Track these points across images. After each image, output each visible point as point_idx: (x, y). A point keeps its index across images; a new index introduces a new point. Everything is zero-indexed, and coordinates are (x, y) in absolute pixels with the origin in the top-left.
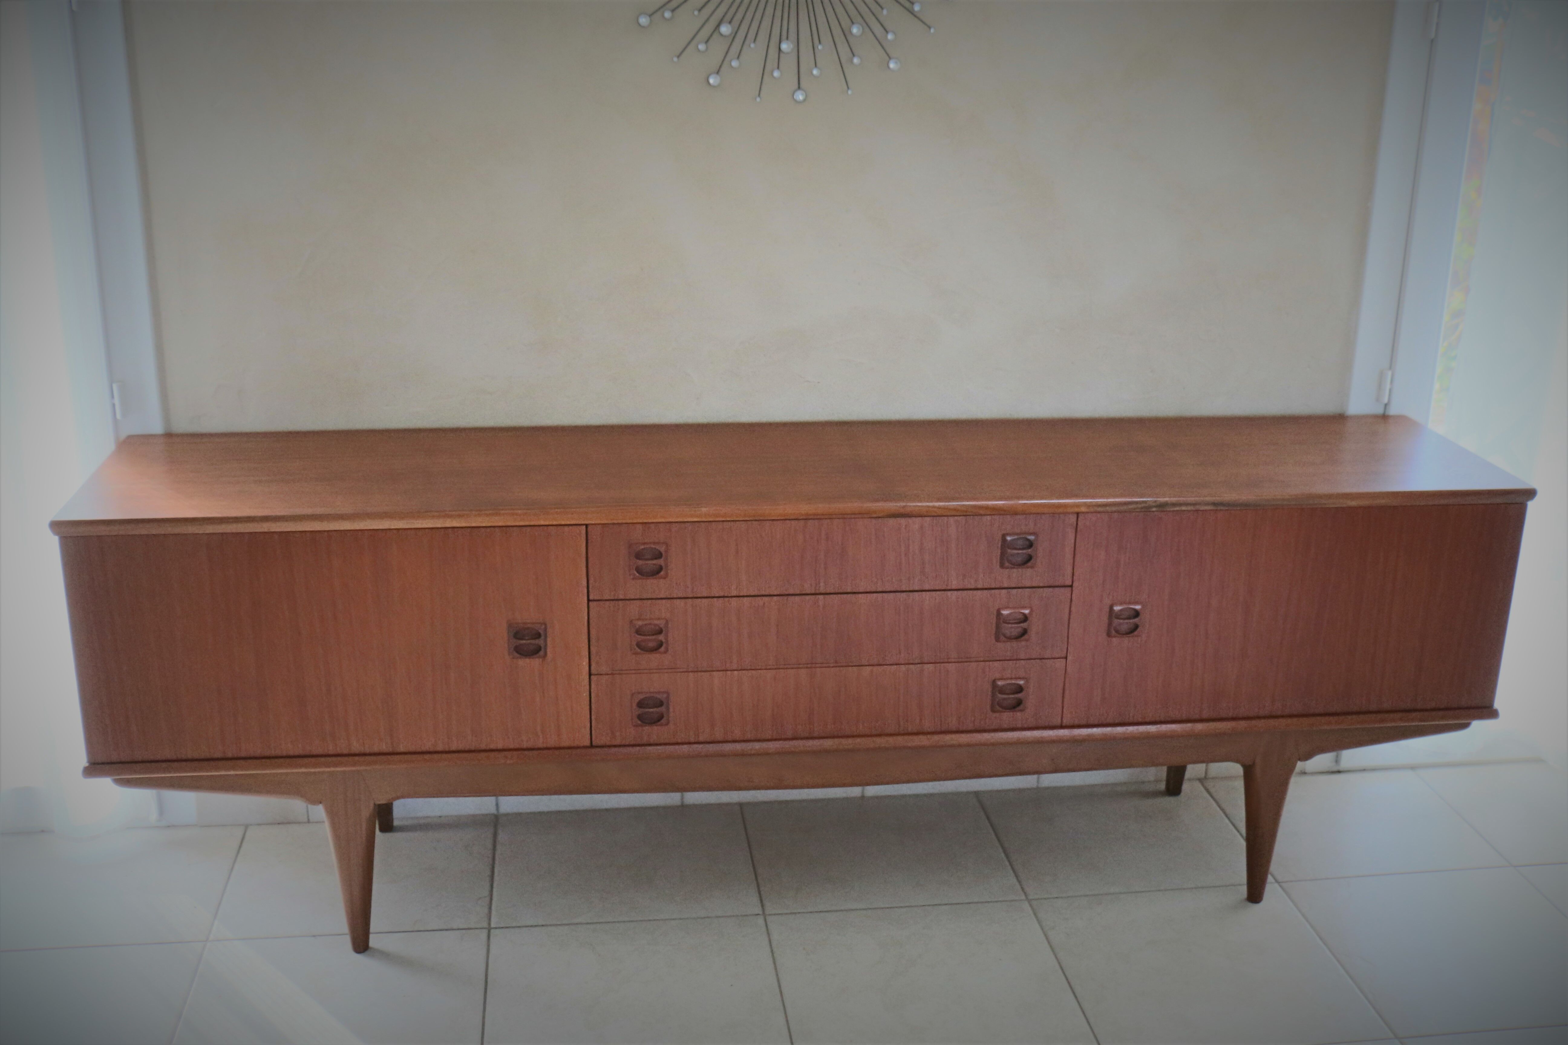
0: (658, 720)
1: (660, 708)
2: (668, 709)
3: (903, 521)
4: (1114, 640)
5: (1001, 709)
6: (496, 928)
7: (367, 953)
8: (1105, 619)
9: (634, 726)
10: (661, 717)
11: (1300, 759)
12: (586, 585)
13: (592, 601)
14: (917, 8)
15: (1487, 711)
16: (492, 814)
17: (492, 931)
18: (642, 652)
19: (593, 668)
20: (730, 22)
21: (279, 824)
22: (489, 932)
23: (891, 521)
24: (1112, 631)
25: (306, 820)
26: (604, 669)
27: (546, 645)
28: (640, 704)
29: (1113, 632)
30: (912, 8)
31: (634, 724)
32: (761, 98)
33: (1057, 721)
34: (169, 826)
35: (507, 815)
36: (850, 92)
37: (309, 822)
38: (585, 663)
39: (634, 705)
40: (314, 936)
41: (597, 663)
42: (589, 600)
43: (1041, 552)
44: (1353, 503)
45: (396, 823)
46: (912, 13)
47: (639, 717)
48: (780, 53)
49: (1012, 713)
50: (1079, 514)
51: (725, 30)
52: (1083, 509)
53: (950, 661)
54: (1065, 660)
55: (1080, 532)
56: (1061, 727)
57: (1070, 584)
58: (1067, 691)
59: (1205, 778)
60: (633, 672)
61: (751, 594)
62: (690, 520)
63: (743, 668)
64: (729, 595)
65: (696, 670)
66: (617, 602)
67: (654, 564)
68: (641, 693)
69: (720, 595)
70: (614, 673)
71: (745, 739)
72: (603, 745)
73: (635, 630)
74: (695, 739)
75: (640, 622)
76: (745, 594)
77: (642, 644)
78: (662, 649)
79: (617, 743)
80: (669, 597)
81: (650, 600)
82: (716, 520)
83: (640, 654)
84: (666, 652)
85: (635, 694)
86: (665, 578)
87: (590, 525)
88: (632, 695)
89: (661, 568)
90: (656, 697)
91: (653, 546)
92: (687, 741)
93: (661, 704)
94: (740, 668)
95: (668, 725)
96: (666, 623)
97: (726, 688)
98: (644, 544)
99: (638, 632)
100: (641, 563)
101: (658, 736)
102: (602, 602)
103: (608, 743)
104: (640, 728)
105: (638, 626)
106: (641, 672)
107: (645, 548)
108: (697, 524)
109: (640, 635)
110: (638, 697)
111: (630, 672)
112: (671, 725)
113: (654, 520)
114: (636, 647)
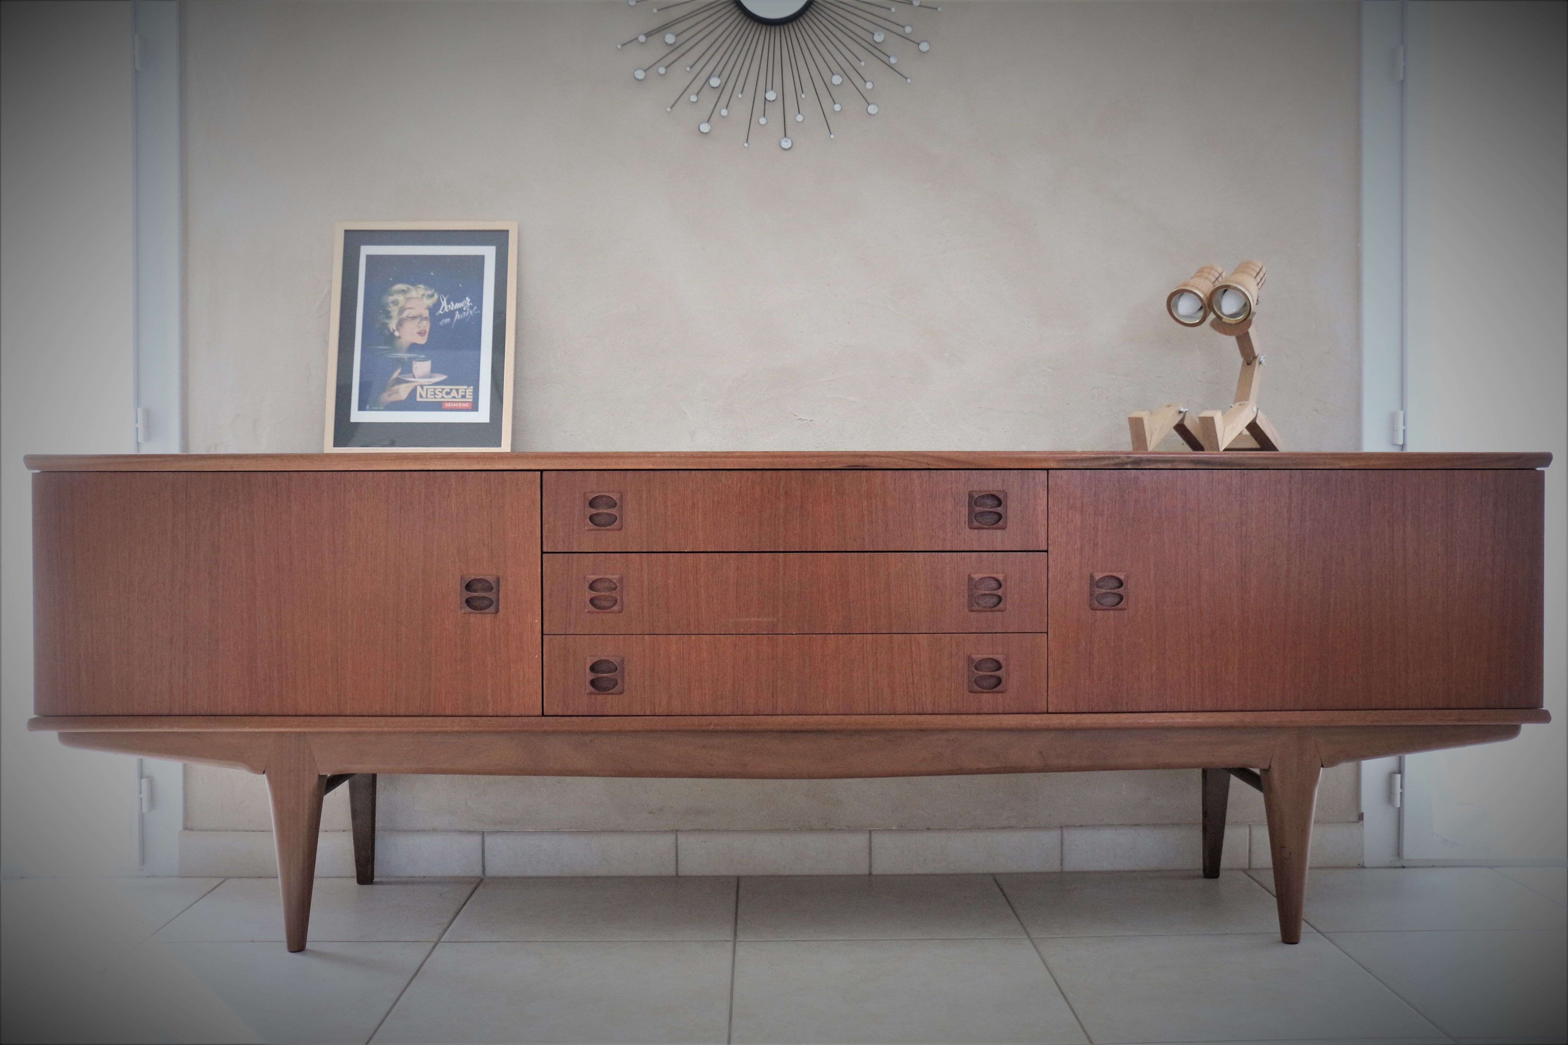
0: (612, 687)
1: (614, 674)
2: (622, 674)
3: (864, 474)
4: (1099, 613)
5: (979, 689)
6: (445, 942)
7: (303, 953)
8: (1087, 588)
9: (587, 694)
10: (615, 684)
11: (1322, 766)
12: (540, 536)
14: (893, 60)
15: (1536, 711)
16: (478, 877)
17: (440, 943)
18: (597, 610)
19: (545, 626)
20: (719, 76)
22: (436, 944)
24: (1095, 603)
27: (498, 599)
28: (594, 668)
30: (889, 61)
31: (587, 691)
32: (749, 144)
33: (1041, 706)
34: (149, 876)
35: (493, 878)
36: (832, 137)
38: (538, 620)
39: (588, 670)
41: (551, 621)
42: (542, 553)
43: (1011, 510)
46: (889, 65)
47: (592, 683)
48: (766, 101)
49: (992, 695)
50: (1050, 471)
51: (715, 82)
52: (1053, 465)
53: (920, 632)
54: (1046, 634)
55: (1051, 492)
56: (1048, 713)
57: (1045, 548)
58: (1051, 671)
59: (1250, 868)
60: (587, 633)
61: (708, 550)
62: (644, 467)
63: (701, 633)
64: (686, 551)
65: (651, 633)
66: (571, 554)
67: (608, 514)
68: (595, 656)
69: (676, 550)
70: (567, 633)
71: (704, 714)
72: (554, 714)
73: (589, 586)
74: (651, 711)
75: (594, 577)
76: (702, 550)
77: (596, 602)
78: (616, 607)
79: (570, 712)
80: (624, 550)
81: (604, 554)
82: (671, 468)
83: (595, 612)
84: (620, 611)
85: (588, 658)
86: (620, 530)
87: (545, 471)
88: (586, 658)
89: (615, 519)
90: (610, 662)
91: (607, 495)
92: (642, 713)
93: (615, 669)
94: (698, 633)
95: (623, 695)
96: (621, 579)
97: (683, 655)
98: (598, 492)
99: (591, 588)
100: (595, 513)
101: (612, 706)
102: (555, 554)
103: (560, 713)
104: (593, 696)
105: (591, 581)
106: (595, 633)
107: (599, 497)
108: (652, 472)
109: (594, 591)
110: (592, 661)
111: (584, 633)
112: (626, 694)
113: (608, 467)
114: (590, 605)
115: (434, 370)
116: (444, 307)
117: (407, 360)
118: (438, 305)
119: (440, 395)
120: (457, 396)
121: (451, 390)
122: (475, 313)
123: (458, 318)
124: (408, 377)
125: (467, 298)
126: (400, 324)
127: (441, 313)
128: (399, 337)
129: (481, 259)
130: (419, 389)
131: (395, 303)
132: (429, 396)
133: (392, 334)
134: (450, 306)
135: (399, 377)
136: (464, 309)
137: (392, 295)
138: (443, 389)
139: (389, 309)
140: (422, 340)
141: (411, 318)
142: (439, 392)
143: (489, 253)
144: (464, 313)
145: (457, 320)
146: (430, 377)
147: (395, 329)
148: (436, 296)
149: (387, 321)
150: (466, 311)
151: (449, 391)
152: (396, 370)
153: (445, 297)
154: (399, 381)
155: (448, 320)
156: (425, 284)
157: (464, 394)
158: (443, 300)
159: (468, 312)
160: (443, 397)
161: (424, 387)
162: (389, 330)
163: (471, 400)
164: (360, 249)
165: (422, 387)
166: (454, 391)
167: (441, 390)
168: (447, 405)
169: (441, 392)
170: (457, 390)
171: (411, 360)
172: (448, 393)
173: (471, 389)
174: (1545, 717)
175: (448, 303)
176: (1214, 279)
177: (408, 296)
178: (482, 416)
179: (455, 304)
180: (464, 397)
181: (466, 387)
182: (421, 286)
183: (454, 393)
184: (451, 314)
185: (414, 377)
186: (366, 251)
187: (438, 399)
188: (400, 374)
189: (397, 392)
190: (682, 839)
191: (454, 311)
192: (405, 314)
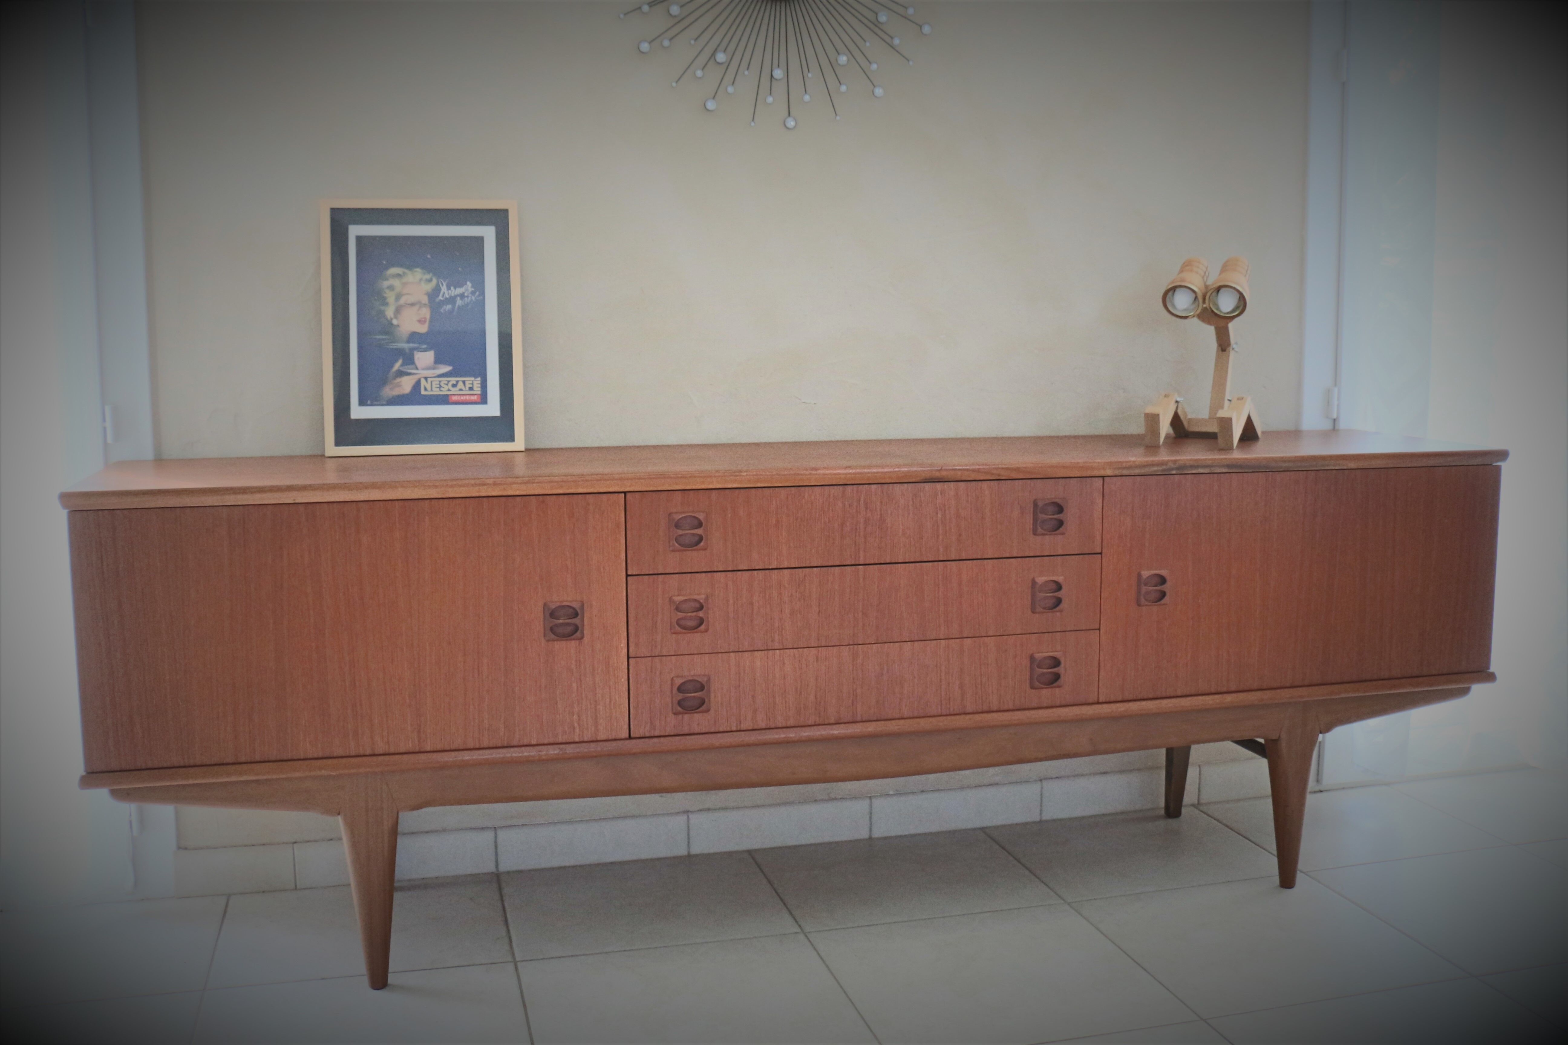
0: (700, 706)
1: (701, 693)
2: (709, 693)
3: (939, 486)
4: (1144, 608)
5: (1040, 685)
6: (522, 961)
7: (388, 988)
8: (1134, 585)
9: (674, 714)
10: (703, 702)
11: (1321, 733)
12: (625, 559)
13: (630, 575)
14: (896, 41)
15: (1484, 674)
16: (492, 873)
17: (518, 963)
18: (684, 631)
19: (631, 650)
20: (725, 51)
22: (515, 964)
23: (927, 486)
24: (1141, 599)
25: (293, 887)
26: (644, 651)
27: (583, 625)
28: (679, 689)
29: (1143, 600)
30: (892, 42)
31: (674, 711)
32: (755, 123)
33: (1093, 697)
36: (838, 118)
38: (624, 644)
39: (675, 690)
41: (637, 645)
42: (627, 575)
43: (1071, 516)
44: (1352, 465)
46: (892, 47)
47: (680, 703)
48: (773, 80)
49: (1050, 690)
50: (1105, 478)
51: (721, 57)
52: (1109, 472)
53: (988, 635)
54: (1098, 631)
55: (1106, 497)
56: (1098, 703)
57: (1100, 551)
58: (1102, 664)
59: (1199, 803)
60: (673, 654)
61: (792, 566)
62: (730, 486)
63: (785, 648)
64: (770, 568)
65: (737, 650)
66: (656, 576)
67: (693, 534)
68: (682, 677)
69: (761, 568)
70: (653, 655)
71: (788, 726)
72: (641, 736)
73: (675, 607)
74: (737, 727)
75: (680, 598)
76: (786, 567)
77: (682, 622)
78: (703, 627)
79: (657, 733)
80: (709, 570)
81: (689, 575)
82: (757, 486)
83: (681, 633)
84: (706, 631)
85: (675, 679)
86: (705, 549)
87: (629, 493)
88: (672, 679)
89: (701, 539)
90: (697, 681)
91: (693, 515)
92: (728, 729)
93: (702, 688)
94: (781, 647)
95: (709, 712)
96: (707, 599)
97: (768, 670)
98: (683, 513)
99: (678, 609)
100: (681, 533)
101: (698, 724)
102: (641, 577)
103: (647, 735)
104: (680, 716)
105: (678, 603)
106: (681, 653)
107: (685, 517)
108: (737, 491)
109: (680, 612)
110: (679, 682)
111: (670, 654)
112: (712, 711)
113: (694, 487)
114: (676, 626)
115: (438, 361)
116: (444, 293)
117: (407, 351)
118: (437, 290)
119: (446, 388)
120: (464, 389)
121: (457, 382)
122: (477, 298)
123: (460, 305)
124: (411, 369)
125: (468, 283)
126: (398, 311)
127: (442, 299)
128: (398, 326)
129: (480, 240)
130: (423, 382)
131: (391, 288)
132: (434, 389)
133: (390, 323)
134: (450, 291)
135: (401, 369)
136: (466, 294)
137: (387, 279)
138: (449, 381)
139: (385, 295)
140: (423, 329)
141: (409, 304)
142: (445, 384)
143: (488, 233)
144: (466, 299)
145: (459, 307)
146: (434, 368)
147: (392, 316)
148: (435, 281)
149: (383, 308)
150: (468, 297)
151: (455, 383)
152: (396, 361)
153: (445, 281)
154: (401, 374)
155: (449, 307)
156: (422, 268)
157: (471, 386)
158: (443, 285)
159: (469, 298)
160: (449, 390)
161: (428, 379)
162: (387, 319)
163: (479, 393)
164: (348, 229)
165: (426, 379)
166: (461, 384)
167: (446, 382)
168: (454, 398)
169: (447, 384)
170: (464, 382)
171: (412, 350)
172: (454, 386)
173: (477, 382)
174: (1491, 677)
175: (449, 288)
176: (1203, 274)
177: (404, 280)
178: (492, 409)
179: (455, 288)
180: (471, 389)
181: (473, 379)
182: (418, 270)
183: (460, 385)
184: (452, 300)
185: (417, 368)
186: (355, 231)
187: (444, 392)
188: (402, 365)
189: (399, 385)
190: (694, 818)
191: (456, 296)
192: (402, 301)
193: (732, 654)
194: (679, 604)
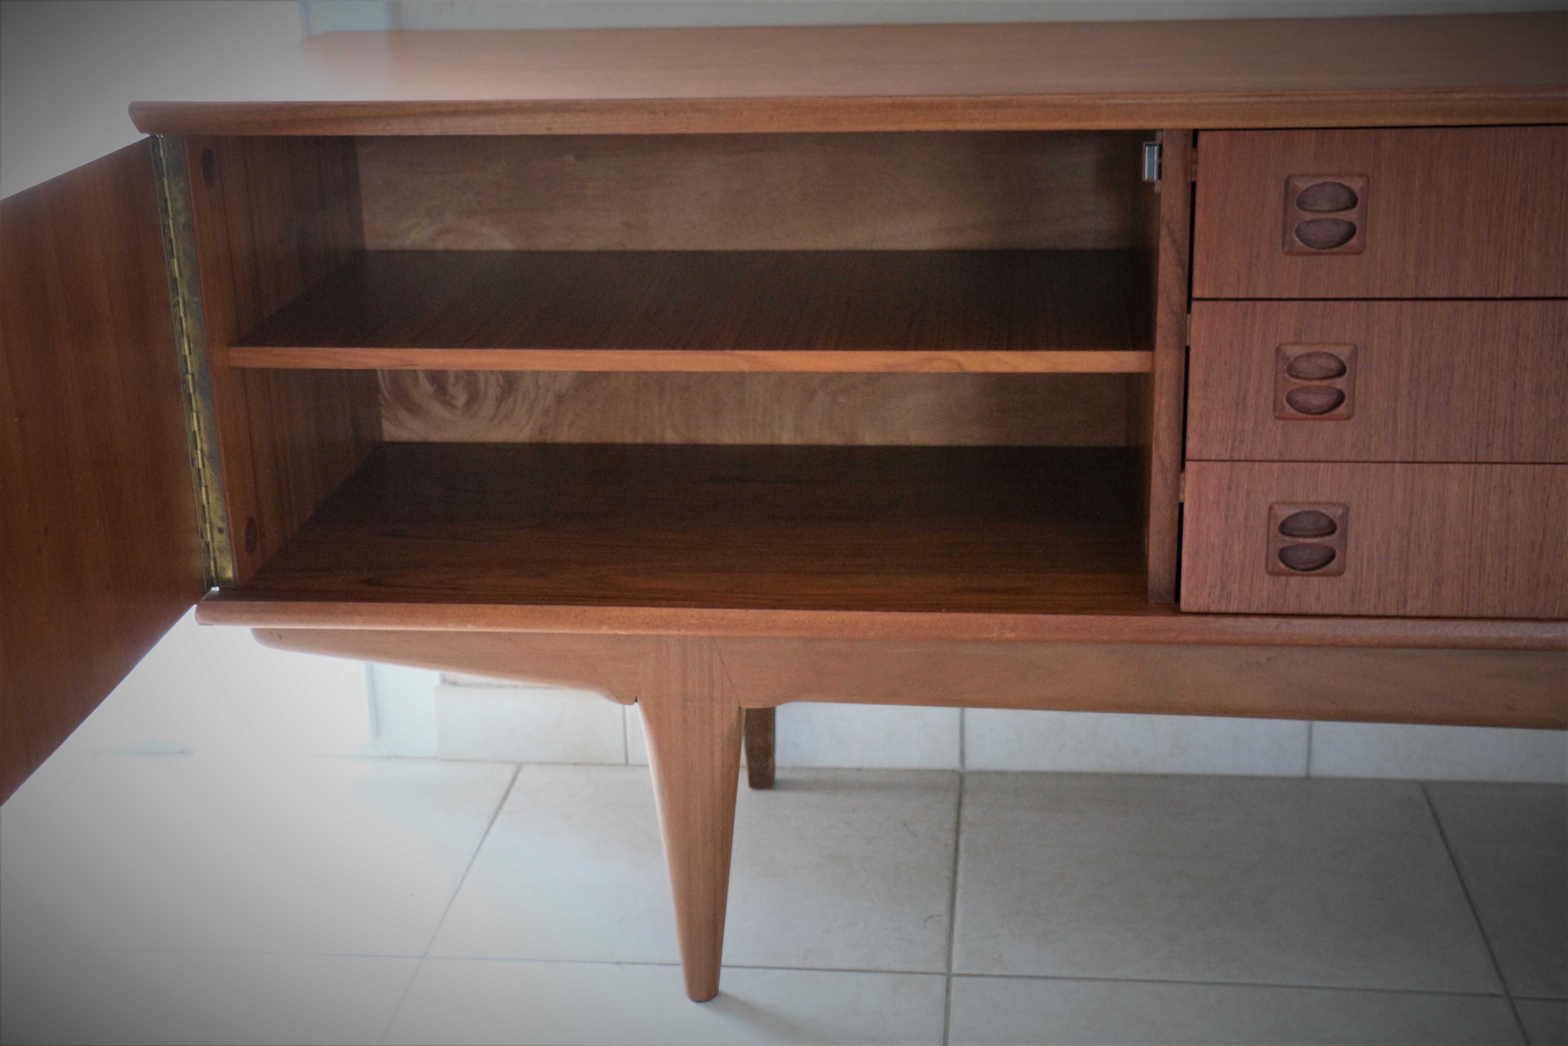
0: (1325, 562)
1: (1327, 538)
2: (1344, 538)
6: (961, 975)
7: (716, 1001)
9: (1271, 574)
10: (1330, 556)
13: (1198, 299)
16: (953, 771)
17: (954, 979)
18: (1300, 415)
19: (1190, 445)
21: (575, 764)
22: (949, 981)
25: (623, 761)
26: (1218, 449)
28: (1285, 528)
31: (1270, 569)
34: (389, 757)
35: (980, 773)
37: (627, 763)
39: (1275, 529)
40: (618, 963)
41: (1202, 435)
42: (1192, 299)
45: (779, 775)
47: (1282, 555)
60: (1276, 458)
61: (1547, 295)
62: (1423, 122)
63: (1515, 460)
64: (1498, 296)
65: (1410, 459)
66: (1250, 303)
67: (1336, 222)
68: (1292, 504)
69: (1477, 295)
70: (1236, 458)
71: (1507, 616)
72: (1202, 611)
73: (1285, 368)
74: (1398, 609)
75: (1298, 351)
76: (1534, 295)
77: (1300, 398)
78: (1342, 410)
79: (1233, 608)
80: (1365, 295)
81: (1321, 303)
82: (1484, 122)
83: (1293, 418)
84: (1349, 417)
85: (1276, 507)
86: (1358, 253)
87: (1206, 133)
88: (1271, 508)
89: (1351, 231)
90: (1322, 514)
91: (1338, 181)
92: (1380, 612)
93: (1331, 529)
94: (1508, 459)
95: (1342, 577)
96: (1355, 353)
97: (1473, 502)
98: (1319, 176)
99: (1291, 371)
100: (1308, 219)
101: (1318, 598)
102: (1220, 303)
103: (1213, 609)
104: (1283, 578)
105: (1292, 359)
106: (1293, 458)
107: (1319, 185)
108: (1439, 133)
109: (1297, 377)
110: (1285, 512)
111: (1269, 457)
112: (1348, 575)
113: (1345, 123)
114: (1286, 404)
193: (1398, 466)
194: (1295, 360)
